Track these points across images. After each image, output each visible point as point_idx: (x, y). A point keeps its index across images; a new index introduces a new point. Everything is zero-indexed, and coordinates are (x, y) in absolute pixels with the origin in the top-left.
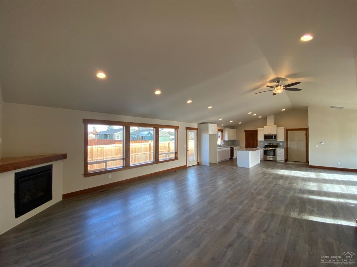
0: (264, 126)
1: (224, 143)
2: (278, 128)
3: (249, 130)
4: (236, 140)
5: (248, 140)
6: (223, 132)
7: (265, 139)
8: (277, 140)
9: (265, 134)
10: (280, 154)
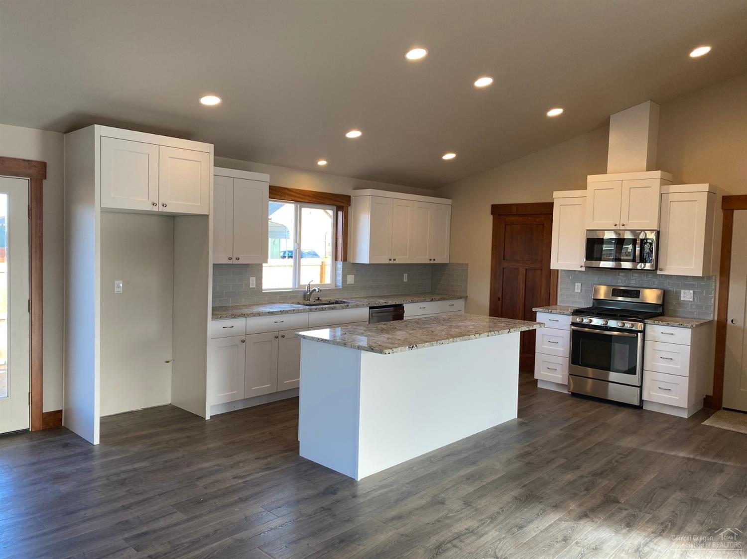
0: (590, 178)
1: (351, 278)
2: (674, 188)
3: (515, 204)
4: (447, 262)
5: (505, 265)
6: (351, 210)
7: (587, 259)
8: (658, 272)
9: (588, 232)
10: (664, 365)
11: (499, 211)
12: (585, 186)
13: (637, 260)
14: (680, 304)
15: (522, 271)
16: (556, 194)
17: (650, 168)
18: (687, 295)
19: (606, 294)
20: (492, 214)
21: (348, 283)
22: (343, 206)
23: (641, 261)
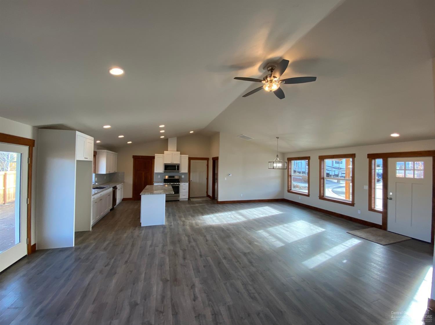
0: (165, 152)
3: (141, 156)
4: (117, 172)
5: (138, 172)
7: (165, 170)
8: (180, 172)
9: (165, 164)
10: (183, 191)
11: (135, 158)
12: (163, 153)
13: (176, 170)
14: (182, 178)
15: (143, 173)
16: (156, 154)
17: (177, 151)
18: (183, 176)
19: (167, 178)
20: (133, 158)
22: (95, 155)
23: (177, 170)
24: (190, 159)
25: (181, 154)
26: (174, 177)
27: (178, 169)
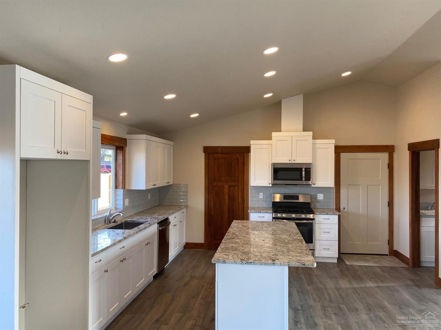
0: (274, 134)
1: (127, 201)
2: (318, 141)
3: (220, 147)
4: (172, 184)
5: (215, 184)
6: (127, 150)
7: (274, 179)
8: (313, 186)
9: (274, 164)
10: (325, 236)
11: (209, 151)
12: (270, 139)
13: (302, 180)
14: (319, 202)
15: (226, 187)
16: (252, 142)
17: (305, 130)
18: (320, 197)
19: (280, 199)
20: (204, 152)
21: (125, 206)
22: (123, 147)
23: (305, 180)
24: (339, 150)
25: (314, 138)
26: (297, 198)
27: (308, 177)
